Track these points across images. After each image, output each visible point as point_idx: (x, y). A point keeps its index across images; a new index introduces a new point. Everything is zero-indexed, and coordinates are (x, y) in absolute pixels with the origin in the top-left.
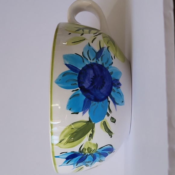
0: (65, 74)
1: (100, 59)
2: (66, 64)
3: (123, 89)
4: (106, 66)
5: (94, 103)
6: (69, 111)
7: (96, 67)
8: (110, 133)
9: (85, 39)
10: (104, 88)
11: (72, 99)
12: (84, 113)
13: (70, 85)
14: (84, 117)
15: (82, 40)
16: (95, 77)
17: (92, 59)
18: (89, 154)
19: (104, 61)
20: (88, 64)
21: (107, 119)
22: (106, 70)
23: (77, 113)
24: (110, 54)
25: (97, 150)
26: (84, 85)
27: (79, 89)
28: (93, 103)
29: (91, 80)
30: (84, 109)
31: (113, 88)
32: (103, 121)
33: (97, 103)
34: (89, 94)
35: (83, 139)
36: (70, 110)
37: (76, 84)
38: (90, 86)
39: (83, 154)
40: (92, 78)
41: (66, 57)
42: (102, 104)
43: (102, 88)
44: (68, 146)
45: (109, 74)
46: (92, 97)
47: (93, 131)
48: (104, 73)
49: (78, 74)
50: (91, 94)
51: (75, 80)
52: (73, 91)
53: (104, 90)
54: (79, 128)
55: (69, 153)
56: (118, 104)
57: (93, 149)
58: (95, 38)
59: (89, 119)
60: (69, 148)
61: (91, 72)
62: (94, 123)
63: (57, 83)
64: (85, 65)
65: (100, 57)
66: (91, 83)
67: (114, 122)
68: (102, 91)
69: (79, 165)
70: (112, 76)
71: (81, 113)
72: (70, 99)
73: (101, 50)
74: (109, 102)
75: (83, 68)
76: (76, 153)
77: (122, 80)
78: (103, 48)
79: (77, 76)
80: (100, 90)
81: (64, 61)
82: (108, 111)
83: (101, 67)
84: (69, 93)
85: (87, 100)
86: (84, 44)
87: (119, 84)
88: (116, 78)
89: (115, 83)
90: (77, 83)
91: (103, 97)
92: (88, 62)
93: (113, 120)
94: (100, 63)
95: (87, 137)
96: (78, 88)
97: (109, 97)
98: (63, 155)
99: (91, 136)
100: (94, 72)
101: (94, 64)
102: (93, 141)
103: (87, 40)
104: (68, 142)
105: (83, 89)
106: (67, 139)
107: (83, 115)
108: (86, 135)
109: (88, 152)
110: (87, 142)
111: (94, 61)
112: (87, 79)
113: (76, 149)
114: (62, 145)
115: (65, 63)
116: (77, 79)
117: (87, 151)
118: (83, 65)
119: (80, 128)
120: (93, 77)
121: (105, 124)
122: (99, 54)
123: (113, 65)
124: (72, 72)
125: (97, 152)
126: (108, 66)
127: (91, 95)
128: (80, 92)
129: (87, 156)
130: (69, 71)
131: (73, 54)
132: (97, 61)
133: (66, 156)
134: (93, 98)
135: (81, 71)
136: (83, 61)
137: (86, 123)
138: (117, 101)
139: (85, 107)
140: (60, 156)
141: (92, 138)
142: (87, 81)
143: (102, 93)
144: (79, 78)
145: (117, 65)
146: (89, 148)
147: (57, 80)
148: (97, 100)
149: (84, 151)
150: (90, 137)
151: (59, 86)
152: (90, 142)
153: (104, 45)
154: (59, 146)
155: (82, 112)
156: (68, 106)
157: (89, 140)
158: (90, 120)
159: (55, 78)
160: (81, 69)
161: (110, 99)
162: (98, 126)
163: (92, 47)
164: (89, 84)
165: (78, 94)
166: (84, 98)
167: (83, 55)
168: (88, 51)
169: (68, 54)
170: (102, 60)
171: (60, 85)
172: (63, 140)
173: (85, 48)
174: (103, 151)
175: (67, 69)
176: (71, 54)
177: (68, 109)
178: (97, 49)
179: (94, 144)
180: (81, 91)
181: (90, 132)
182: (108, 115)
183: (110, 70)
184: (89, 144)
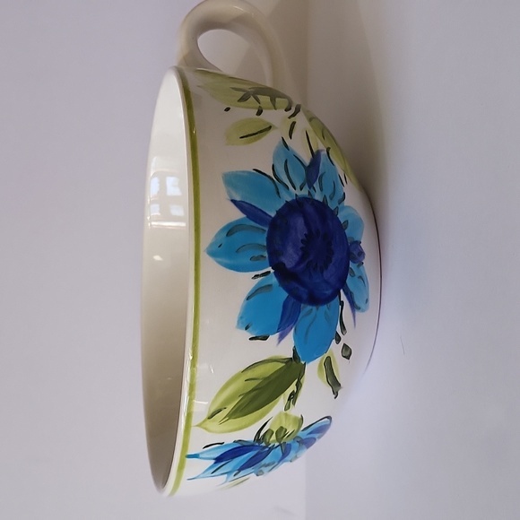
0: (231, 230)
1: (316, 185)
2: (234, 201)
3: (369, 265)
4: (332, 205)
5: (309, 308)
6: (245, 332)
7: (309, 209)
8: (334, 384)
9: (270, 127)
10: (331, 266)
11: (251, 300)
12: (281, 338)
13: (247, 261)
14: (282, 347)
15: (261, 132)
16: (309, 238)
17: (298, 187)
18: (277, 444)
19: (328, 193)
20: (289, 199)
21: (335, 350)
22: (334, 214)
23: (265, 338)
24: (335, 171)
25: (300, 434)
26: (284, 260)
27: (272, 271)
28: (306, 308)
29: (301, 245)
30: (282, 330)
31: (351, 265)
32: (326, 355)
33: (314, 308)
34: (297, 285)
35: (273, 407)
36: (246, 329)
37: (262, 256)
38: (298, 263)
39: (263, 444)
40: (302, 241)
41: (232, 180)
42: (325, 312)
43: (327, 268)
44: (231, 428)
45: (341, 227)
46: (303, 292)
47: (299, 386)
48: (330, 224)
49: (267, 229)
50: (302, 284)
51: (260, 247)
52: (256, 276)
53: (330, 274)
54: (265, 379)
55: (227, 445)
56: (359, 308)
57: (290, 430)
58: (294, 123)
59: (295, 351)
60: (232, 431)
61: (300, 222)
62: (303, 363)
63: (212, 253)
64: (283, 203)
65: (315, 181)
66: (300, 253)
67: (348, 357)
68: (326, 274)
69: (242, 473)
70: (346, 231)
71: (274, 338)
72: (248, 298)
73: (316, 156)
74: (342, 303)
75: (278, 212)
76: (245, 444)
77: (366, 244)
78: (319, 152)
79: (266, 235)
80: (322, 273)
81: (229, 192)
82: (338, 329)
83: (321, 208)
84: (245, 282)
85: (293, 300)
86: (271, 141)
87: (361, 253)
88: (356, 239)
89: (355, 253)
90: (266, 254)
91: (329, 292)
92: (290, 194)
93: (347, 352)
94: (318, 197)
95: (282, 400)
96: (270, 269)
97: (342, 291)
98: (210, 450)
99: (293, 397)
100: (307, 224)
101: (304, 198)
102: (295, 411)
103: (276, 128)
104: (232, 415)
105: (281, 271)
106: (230, 407)
107: (279, 342)
108: (282, 396)
109: (278, 440)
110: (280, 413)
111: (305, 192)
112: (290, 244)
113: (248, 435)
114: (213, 424)
115: (230, 197)
116: (265, 244)
117: (274, 437)
118: (280, 205)
119: (269, 377)
120: (304, 237)
121: (328, 364)
122: (313, 171)
123: (346, 203)
124: (252, 223)
125: (298, 437)
126: (337, 205)
127: (302, 289)
128: (273, 280)
129: (273, 448)
130: (241, 220)
131: (249, 173)
132: (312, 190)
133: (218, 453)
134: (305, 296)
135: (274, 219)
136: (278, 193)
137: (286, 363)
138: (357, 302)
139: (287, 321)
140: (202, 453)
141: (294, 403)
142: (290, 250)
143: (326, 282)
144: (269, 239)
145: (352, 203)
146: (282, 428)
147: (211, 245)
148: (316, 300)
149: (267, 437)
150: (289, 399)
151: (219, 263)
152: (286, 415)
153: (319, 145)
154: (206, 429)
155: (277, 335)
156: (241, 318)
157: (287, 408)
158: (296, 356)
159: (208, 238)
160: (273, 214)
161: (343, 297)
162: (313, 370)
163: (293, 151)
164: (296, 258)
165: (270, 286)
166: (285, 295)
167: (275, 175)
168: (286, 162)
169: (234, 170)
170: (321, 189)
171: (219, 260)
172: (219, 411)
173: (276, 155)
174: (310, 433)
175: (237, 215)
176: (243, 172)
177: (240, 328)
178: (307, 159)
179: (295, 418)
180: (276, 276)
181: (293, 388)
182: (338, 340)
183: (341, 217)
184: (283, 418)
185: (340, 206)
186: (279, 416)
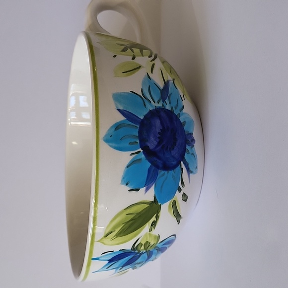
0: (118, 127)
1: (167, 101)
2: (119, 110)
3: (197, 147)
4: (176, 112)
5: (163, 172)
6: (126, 186)
7: (163, 114)
8: (178, 216)
9: (140, 67)
10: (176, 148)
12: (147, 190)
13: (127, 145)
14: (147, 195)
15: (135, 69)
16: (163, 131)
17: (156, 101)
18: (144, 251)
19: (174, 105)
20: (151, 109)
21: (178, 196)
22: (177, 118)
23: (138, 190)
24: (178, 92)
25: (158, 245)
26: (149, 144)
27: (142, 151)
28: (161, 172)
29: (159, 136)
30: (147, 185)
31: (188, 147)
32: (173, 200)
33: (166, 172)
34: (156, 159)
35: (142, 230)
37: (136, 142)
38: (157, 146)
39: (137, 251)
40: (159, 133)
41: (118, 97)
42: (173, 175)
43: (173, 149)
44: (118, 242)
45: (182, 125)
46: (160, 163)
47: (157, 217)
48: (175, 123)
49: (138, 126)
50: (159, 158)
51: (134, 136)
52: (132, 154)
53: (175, 152)
54: (138, 214)
55: (116, 252)
56: (192, 172)
57: (152, 243)
58: (154, 64)
59: (155, 197)
60: (118, 244)
61: (158, 122)
62: (160, 204)
63: (107, 141)
64: (148, 111)
65: (166, 98)
66: (158, 140)
67: (185, 201)
68: (173, 153)
69: (124, 268)
70: (185, 128)
71: (143, 190)
72: (128, 167)
73: (166, 84)
74: (182, 169)
75: (145, 117)
76: (126, 251)
77: (196, 135)
78: (168, 81)
79: (138, 130)
80: (171, 152)
81: (116, 105)
82: (180, 184)
83: (170, 113)
84: (126, 157)
85: (153, 168)
86: (140, 75)
87: (193, 140)
88: (190, 132)
89: (189, 140)
90: (138, 141)
91: (174, 163)
92: (152, 106)
93: (185, 198)
94: (168, 107)
95: (147, 226)
96: (140, 150)
97: (182, 162)
98: (106, 255)
99: (154, 224)
100: (162, 123)
101: (160, 108)
102: (155, 232)
103: (143, 67)
104: (118, 235)
105: (148, 152)
106: (117, 230)
107: (146, 192)
108: (148, 223)
109: (145, 249)
110: (146, 233)
111: (160, 105)
112: (152, 135)
113: (128, 246)
114: (107, 240)
115: (117, 107)
116: (138, 135)
117: (143, 247)
118: (145, 112)
119: (140, 213)
120: (160, 131)
121: (174, 204)
122: (165, 92)
123: (184, 111)
124: (130, 123)
125: (156, 247)
126: (179, 112)
127: (158, 161)
128: (142, 156)
129: (142, 253)
130: (124, 121)
131: (128, 93)
132: (164, 103)
133: (110, 257)
134: (161, 165)
135: (143, 121)
136: (145, 105)
137: (150, 204)
138: (191, 169)
139: (150, 180)
140: (101, 257)
141: (154, 228)
142: (152, 139)
143: (173, 157)
144: (140, 132)
145: (187, 111)
146: (147, 242)
147: (106, 136)
148: (167, 167)
149: (139, 247)
150: (152, 225)
151: (111, 146)
152: (150, 234)
153: (169, 77)
154: (103, 243)
155: (145, 188)
156: (124, 178)
157: (151, 230)
158: (155, 200)
159: (104, 132)
160: (142, 118)
161: (183, 166)
162: (165, 209)
163: (153, 81)
164: (156, 143)
165: (140, 159)
166: (149, 165)
167: (143, 94)
168: (149, 87)
169: (119, 92)
170: (170, 103)
171: (111, 144)
172: (111, 232)
173: (144, 83)
174: (163, 245)
175: (121, 118)
176: (124, 93)
177: (123, 184)
178: (161, 85)
179: (155, 236)
180: (144, 154)
181: (154, 219)
182: (180, 190)
183: (182, 119)
184: (148, 236)
185: (181, 113)
186: (146, 235)
